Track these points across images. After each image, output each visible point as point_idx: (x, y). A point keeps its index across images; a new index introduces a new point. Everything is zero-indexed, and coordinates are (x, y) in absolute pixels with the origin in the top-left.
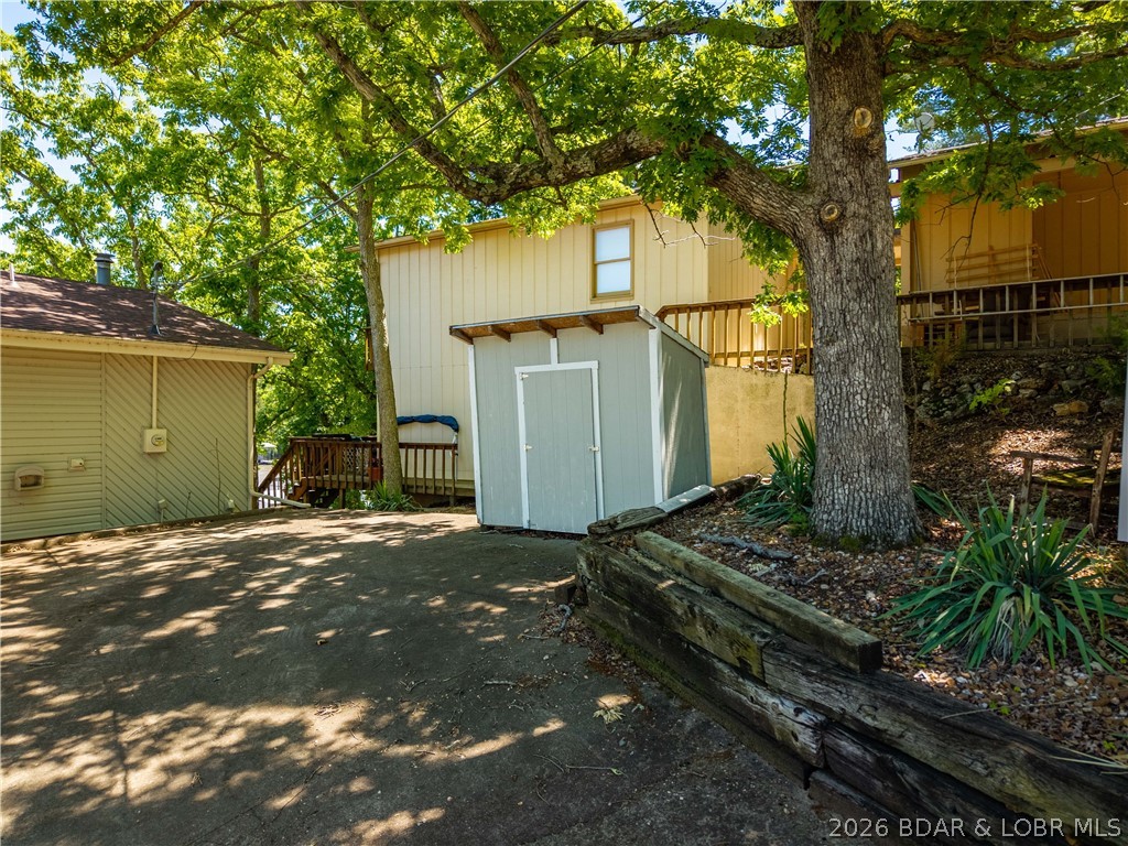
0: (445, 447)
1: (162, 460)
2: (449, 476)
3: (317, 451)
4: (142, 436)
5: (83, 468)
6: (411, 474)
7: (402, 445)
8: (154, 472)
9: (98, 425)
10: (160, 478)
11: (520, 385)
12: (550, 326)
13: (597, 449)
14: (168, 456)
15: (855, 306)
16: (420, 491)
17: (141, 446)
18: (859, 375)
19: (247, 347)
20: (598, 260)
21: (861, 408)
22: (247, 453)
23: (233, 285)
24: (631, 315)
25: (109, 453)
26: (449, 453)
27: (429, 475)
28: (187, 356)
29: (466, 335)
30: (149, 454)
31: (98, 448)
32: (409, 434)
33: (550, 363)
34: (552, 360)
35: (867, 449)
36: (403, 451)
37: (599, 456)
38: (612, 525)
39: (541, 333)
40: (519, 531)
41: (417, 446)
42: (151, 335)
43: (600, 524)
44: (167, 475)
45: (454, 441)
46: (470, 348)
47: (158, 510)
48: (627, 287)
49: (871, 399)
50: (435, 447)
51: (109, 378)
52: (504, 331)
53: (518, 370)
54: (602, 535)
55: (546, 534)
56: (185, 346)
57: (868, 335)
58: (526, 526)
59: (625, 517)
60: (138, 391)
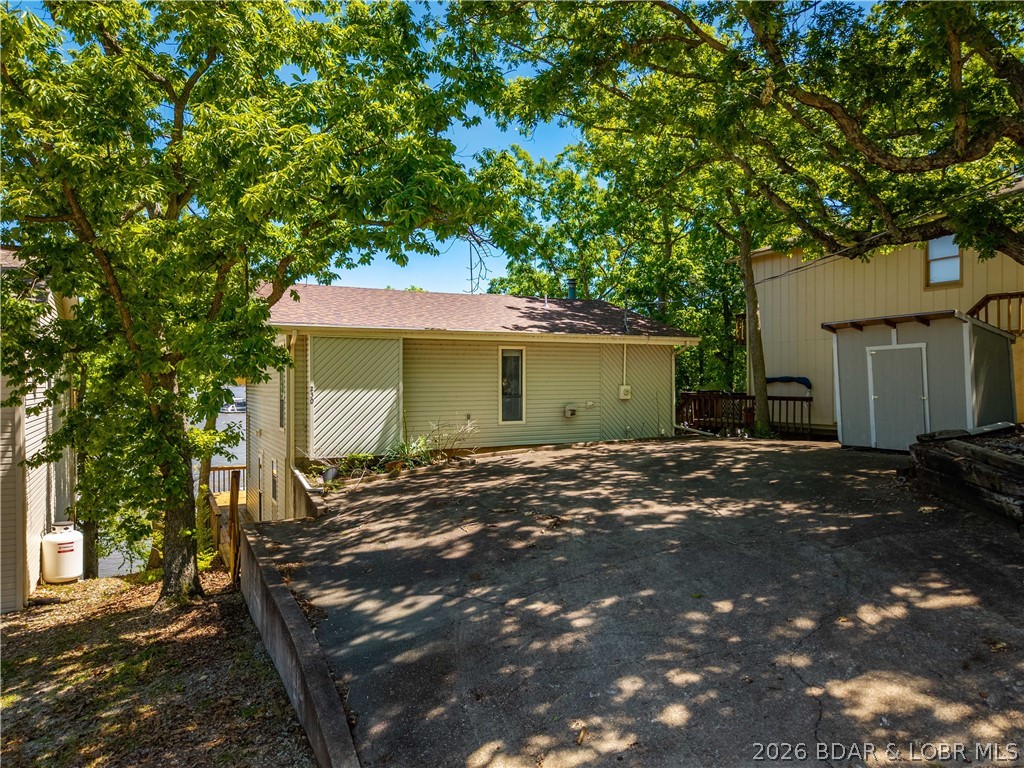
0: (803, 399)
1: (628, 403)
2: (806, 421)
3: (706, 401)
4: (618, 389)
5: (592, 407)
6: (776, 419)
7: (770, 398)
8: (624, 411)
9: (599, 384)
10: (627, 414)
11: (869, 359)
12: (891, 322)
13: (925, 398)
14: (631, 401)
16: (783, 430)
17: (618, 395)
19: (675, 336)
20: (930, 258)
22: (672, 401)
23: (649, 291)
24: (950, 315)
25: (604, 399)
26: (805, 404)
27: (791, 420)
28: (642, 343)
29: (832, 328)
30: (622, 400)
31: (599, 396)
32: (775, 390)
33: (891, 344)
34: (894, 343)
36: (770, 402)
37: (927, 402)
38: (932, 436)
39: (884, 326)
40: (869, 449)
41: (781, 399)
42: (624, 331)
43: (926, 436)
44: (630, 412)
45: (808, 395)
46: (834, 336)
47: (627, 432)
48: (958, 278)
50: (795, 399)
51: (604, 357)
52: (858, 326)
53: (868, 349)
54: (925, 441)
55: (889, 451)
56: (643, 337)
58: (873, 446)
59: (941, 433)
60: (617, 364)
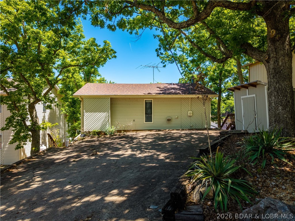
1: (191, 117)
4: (188, 112)
5: (177, 118)
8: (190, 120)
9: (180, 111)
10: (191, 120)
11: (242, 101)
12: (245, 87)
13: (256, 117)
14: (193, 116)
15: (272, 80)
17: (188, 114)
18: (273, 98)
19: (208, 94)
21: (273, 106)
25: (182, 115)
29: (232, 90)
30: (189, 116)
31: (180, 115)
34: (247, 95)
35: (274, 117)
42: (189, 93)
44: (192, 120)
47: (191, 127)
49: (276, 104)
51: (182, 102)
52: (238, 88)
53: (241, 97)
56: (194, 95)
57: (275, 87)
60: (187, 104)
